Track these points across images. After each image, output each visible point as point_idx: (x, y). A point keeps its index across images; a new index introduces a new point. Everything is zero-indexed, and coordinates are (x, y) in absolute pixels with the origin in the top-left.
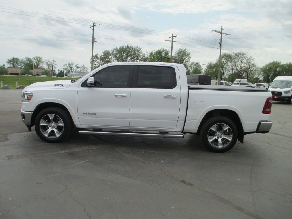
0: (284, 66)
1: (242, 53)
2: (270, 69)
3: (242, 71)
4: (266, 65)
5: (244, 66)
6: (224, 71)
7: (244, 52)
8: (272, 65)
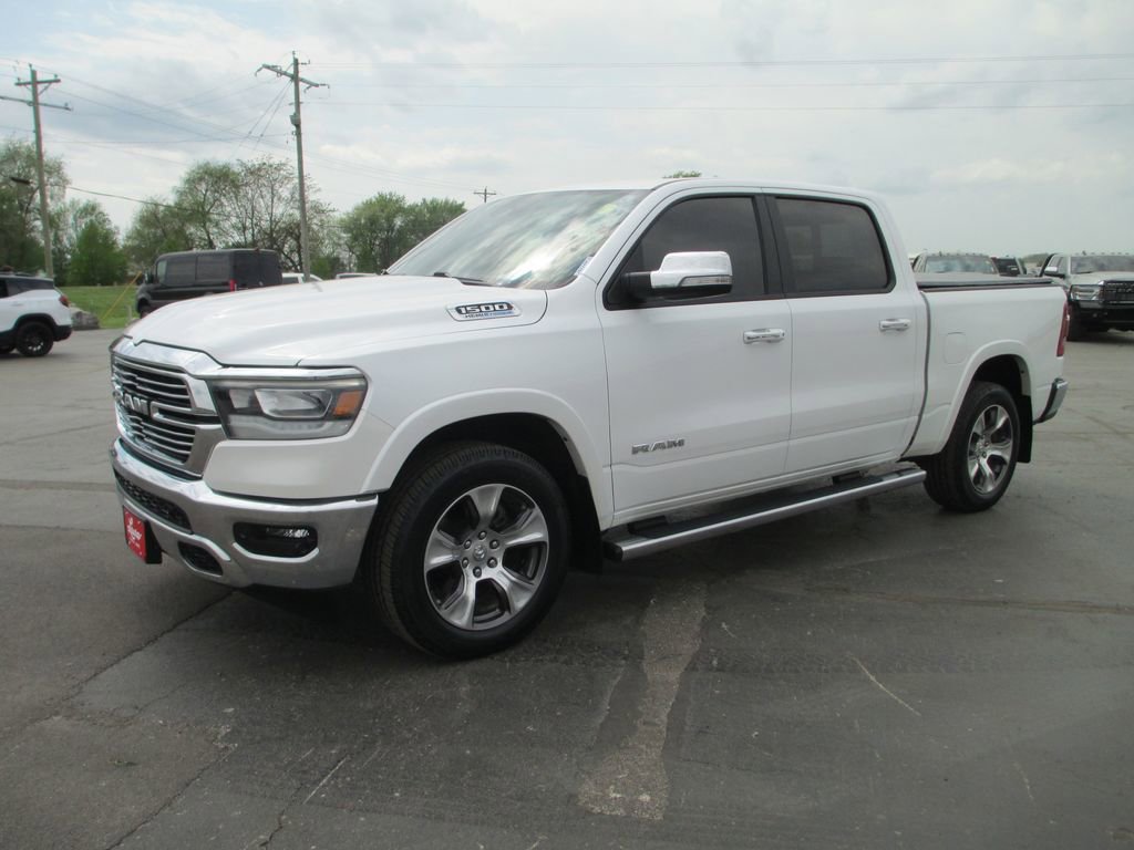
0: (417, 209)
1: (271, 162)
2: (373, 221)
3: (277, 232)
4: (357, 209)
5: (284, 211)
6: (212, 237)
7: (275, 161)
8: (377, 208)
